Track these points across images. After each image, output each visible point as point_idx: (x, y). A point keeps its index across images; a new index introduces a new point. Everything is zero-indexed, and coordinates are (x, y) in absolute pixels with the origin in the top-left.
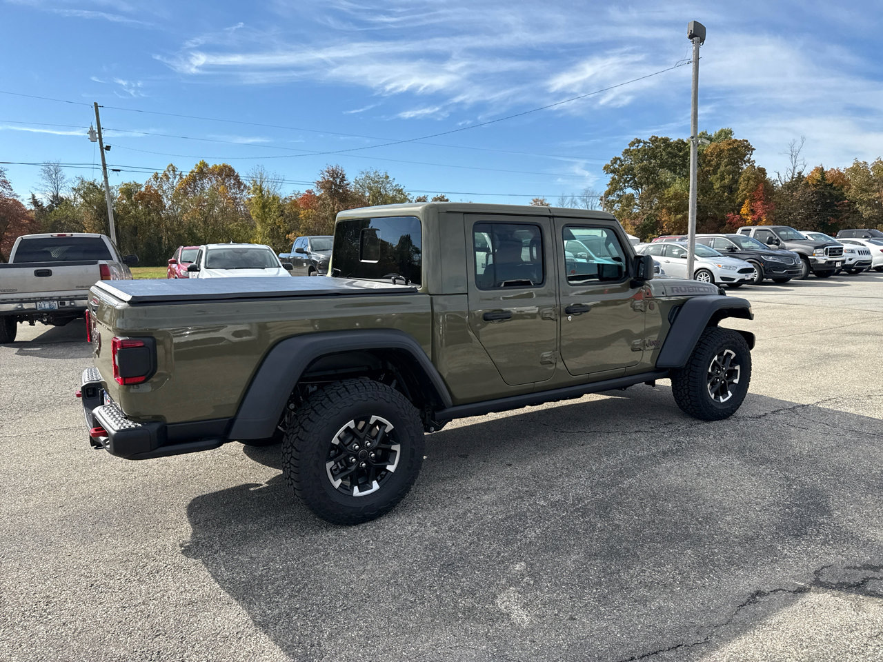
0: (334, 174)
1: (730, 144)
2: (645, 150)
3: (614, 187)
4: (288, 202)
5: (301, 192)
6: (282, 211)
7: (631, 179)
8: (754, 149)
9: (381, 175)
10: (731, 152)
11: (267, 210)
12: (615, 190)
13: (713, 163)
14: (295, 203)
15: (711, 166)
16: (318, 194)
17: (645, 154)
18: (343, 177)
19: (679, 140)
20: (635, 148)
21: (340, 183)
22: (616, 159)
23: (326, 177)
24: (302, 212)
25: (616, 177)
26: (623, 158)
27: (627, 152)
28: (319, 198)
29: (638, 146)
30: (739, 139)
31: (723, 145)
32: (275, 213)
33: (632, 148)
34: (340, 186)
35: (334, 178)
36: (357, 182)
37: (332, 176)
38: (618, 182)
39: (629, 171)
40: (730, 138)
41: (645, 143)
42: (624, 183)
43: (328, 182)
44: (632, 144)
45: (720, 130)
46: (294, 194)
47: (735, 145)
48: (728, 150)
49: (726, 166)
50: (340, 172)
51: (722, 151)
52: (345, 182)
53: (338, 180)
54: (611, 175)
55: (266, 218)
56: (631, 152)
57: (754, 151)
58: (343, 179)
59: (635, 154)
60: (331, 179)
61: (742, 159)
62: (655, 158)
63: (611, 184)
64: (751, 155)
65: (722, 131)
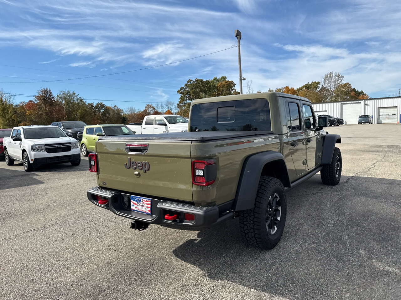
0: (45, 92)
1: (226, 82)
2: (193, 84)
3: (182, 99)
4: (18, 107)
5: (25, 102)
6: (15, 112)
7: (189, 96)
8: (235, 85)
9: (71, 93)
10: (227, 86)
11: (6, 111)
12: (183, 101)
13: (221, 90)
14: (22, 108)
15: (220, 91)
16: (36, 102)
17: (194, 86)
18: (51, 94)
19: (207, 80)
20: (189, 83)
21: (49, 97)
22: (182, 88)
23: (41, 94)
24: (27, 112)
25: (183, 95)
26: (185, 87)
27: (186, 85)
28: (37, 104)
29: (190, 83)
30: (229, 81)
31: (224, 83)
32: (11, 112)
33: (188, 83)
34: (49, 98)
35: (45, 94)
36: (58, 96)
37: (44, 93)
38: (184, 97)
39: (188, 93)
40: (226, 80)
41: (193, 81)
42: (186, 98)
43: (42, 96)
44: (188, 82)
45: (221, 76)
46: (21, 102)
47: (228, 83)
48: (226, 85)
49: (226, 91)
50: (49, 91)
51: (224, 85)
52: (52, 96)
53: (48, 95)
54: (181, 95)
55: (5, 115)
56: (188, 85)
57: (235, 86)
58: (50, 95)
59: (190, 86)
60: (44, 95)
61: (231, 89)
62: (198, 87)
63: (181, 98)
64: (234, 87)
65: (222, 77)
